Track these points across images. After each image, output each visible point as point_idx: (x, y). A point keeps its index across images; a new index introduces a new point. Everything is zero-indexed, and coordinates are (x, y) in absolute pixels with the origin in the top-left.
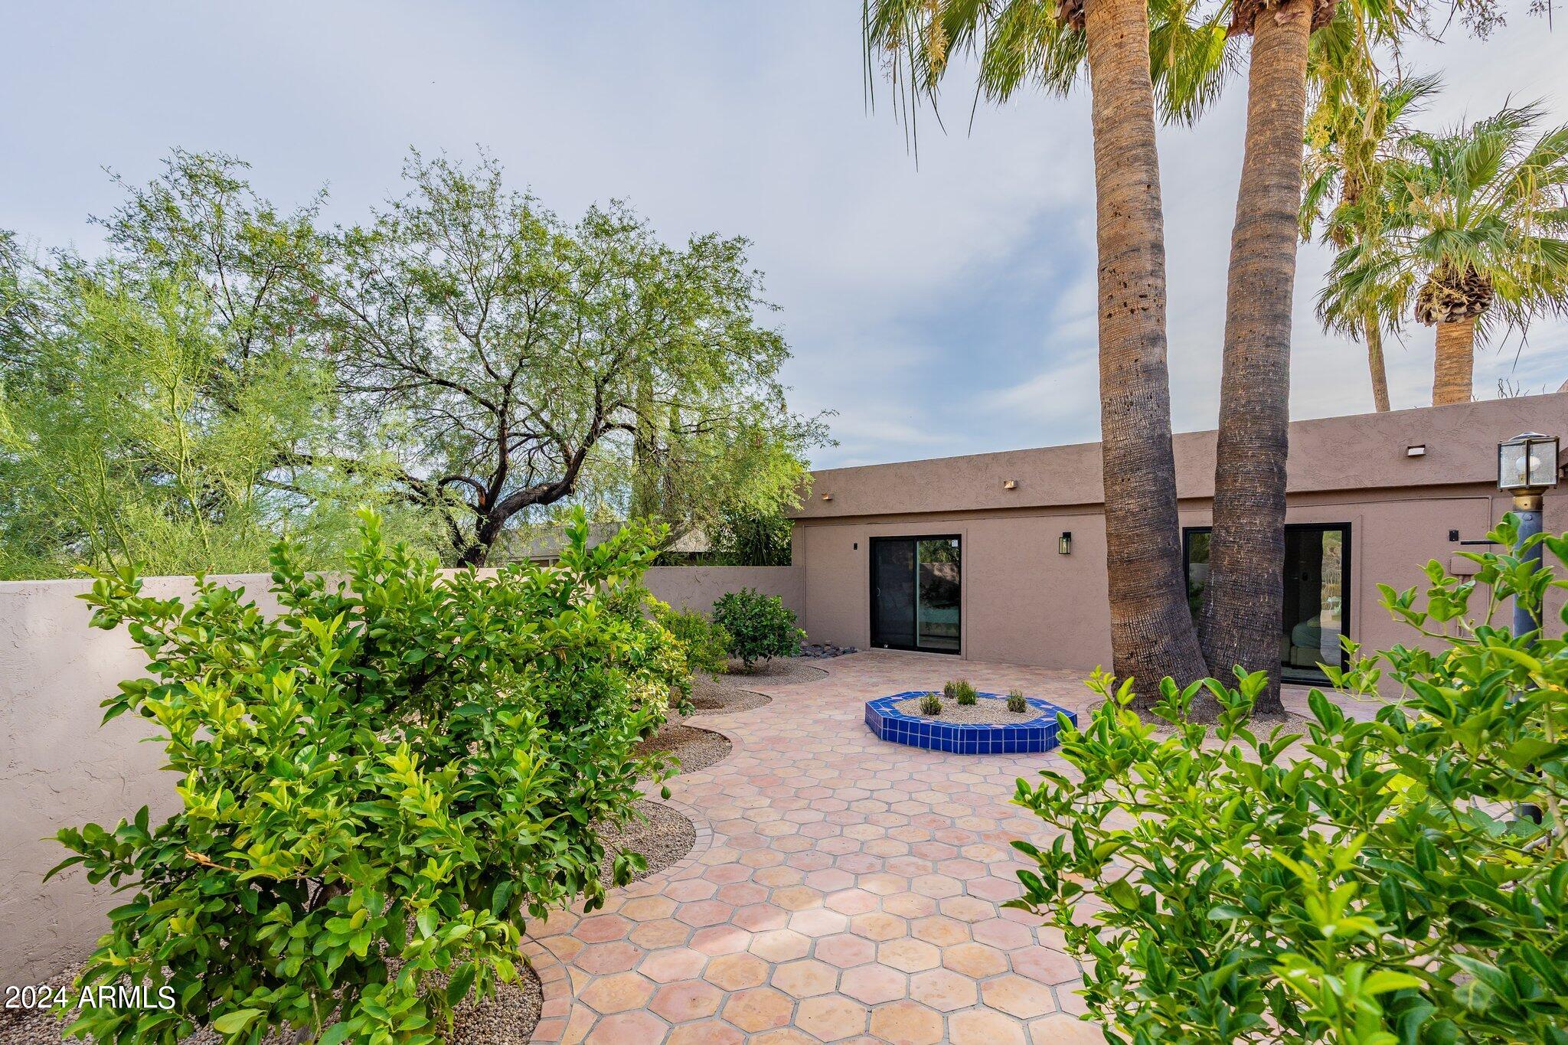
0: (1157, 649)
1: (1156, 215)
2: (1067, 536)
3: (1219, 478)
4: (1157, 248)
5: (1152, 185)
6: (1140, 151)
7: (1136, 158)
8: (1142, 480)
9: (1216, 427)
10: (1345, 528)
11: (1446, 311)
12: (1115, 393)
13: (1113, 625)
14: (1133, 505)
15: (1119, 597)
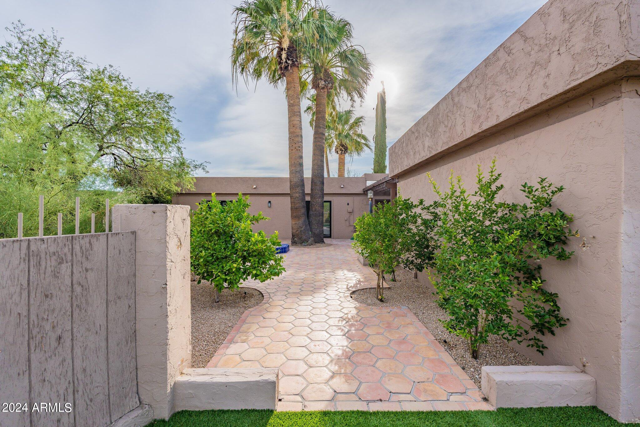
0: (302, 229)
1: (301, 129)
2: (270, 202)
3: (312, 190)
4: (301, 136)
5: (301, 122)
6: (298, 113)
7: (298, 115)
8: (298, 190)
9: (310, 176)
10: (330, 202)
11: (341, 151)
12: (293, 168)
13: (292, 224)
14: (297, 195)
15: (293, 217)
